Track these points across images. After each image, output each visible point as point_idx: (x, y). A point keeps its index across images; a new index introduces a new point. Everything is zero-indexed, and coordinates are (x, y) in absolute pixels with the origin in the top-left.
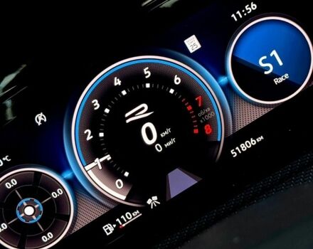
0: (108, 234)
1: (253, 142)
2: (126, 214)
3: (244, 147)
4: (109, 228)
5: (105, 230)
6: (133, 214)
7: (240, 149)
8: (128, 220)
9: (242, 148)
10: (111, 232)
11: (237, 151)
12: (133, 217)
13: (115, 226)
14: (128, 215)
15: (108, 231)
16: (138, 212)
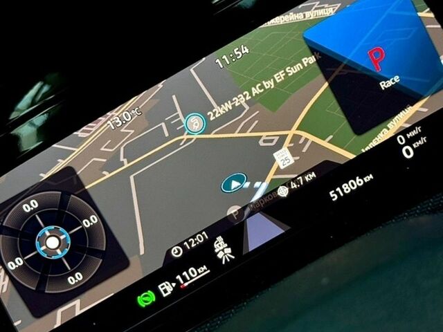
0: (165, 295)
1: (359, 182)
2: (190, 270)
3: (347, 188)
4: (166, 287)
5: (162, 290)
6: (199, 270)
7: (342, 190)
8: (191, 278)
9: (345, 189)
10: (169, 293)
11: (337, 193)
12: (198, 274)
13: (174, 284)
14: (192, 271)
15: (165, 291)
16: (205, 267)
